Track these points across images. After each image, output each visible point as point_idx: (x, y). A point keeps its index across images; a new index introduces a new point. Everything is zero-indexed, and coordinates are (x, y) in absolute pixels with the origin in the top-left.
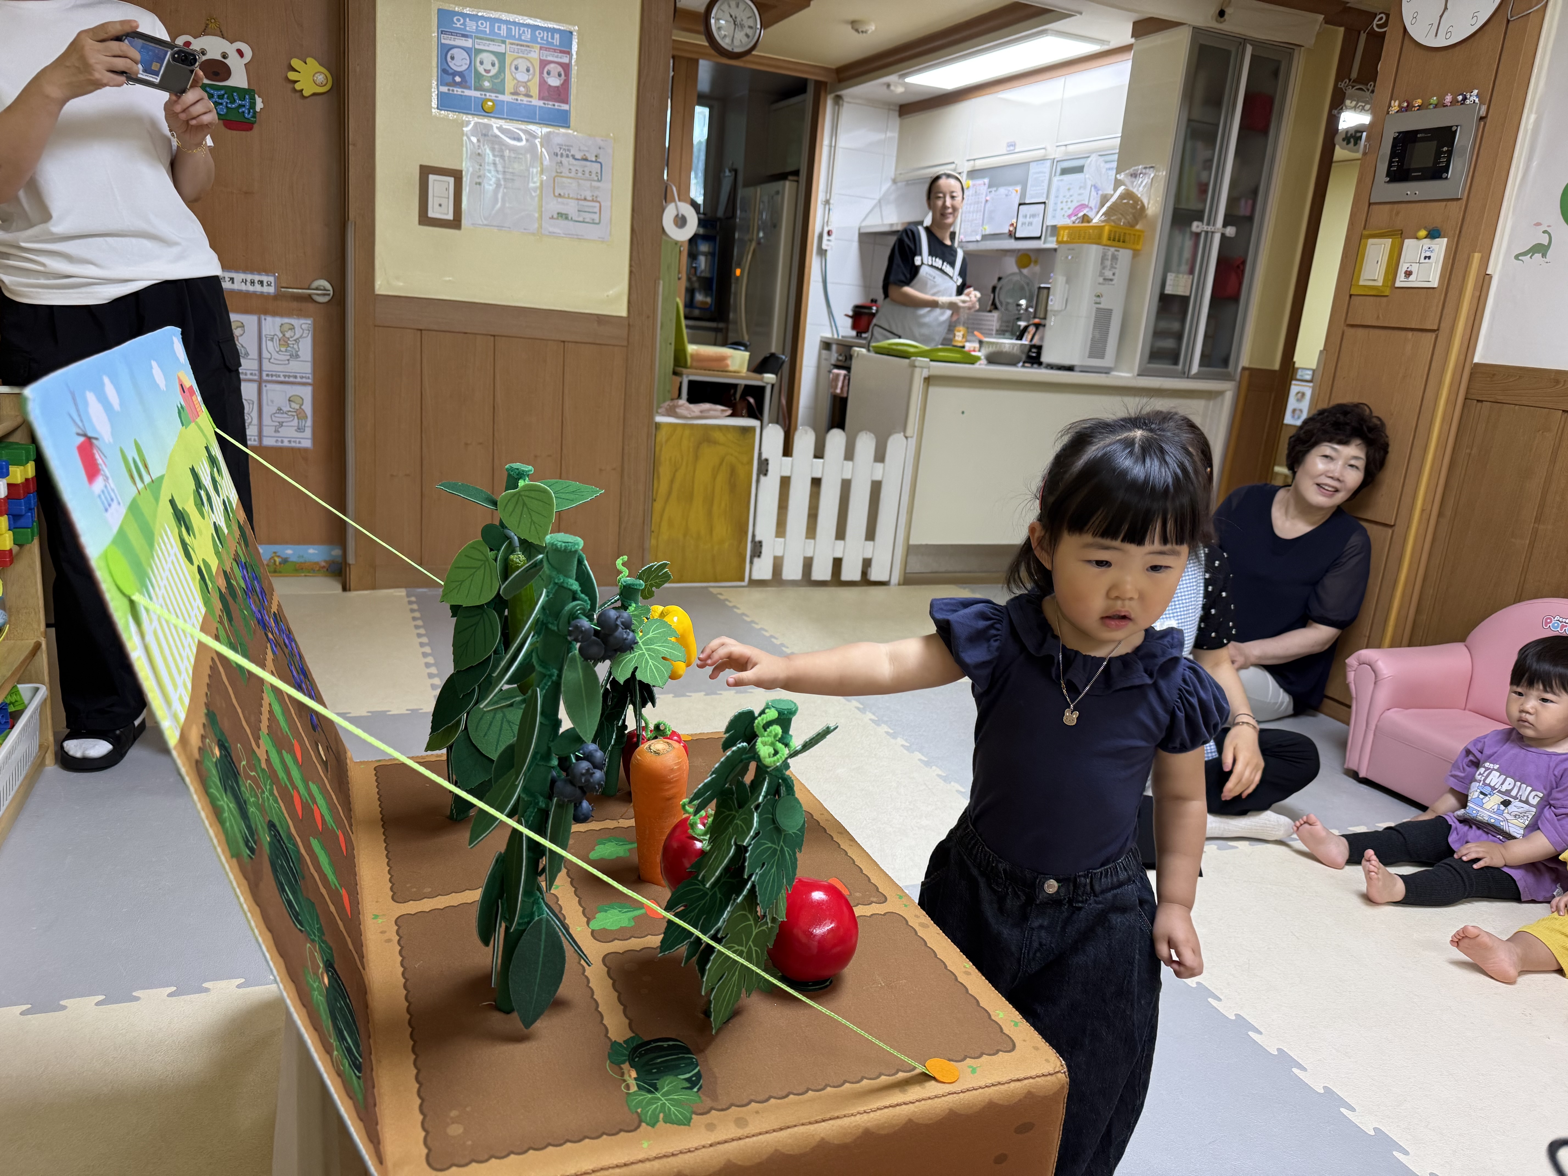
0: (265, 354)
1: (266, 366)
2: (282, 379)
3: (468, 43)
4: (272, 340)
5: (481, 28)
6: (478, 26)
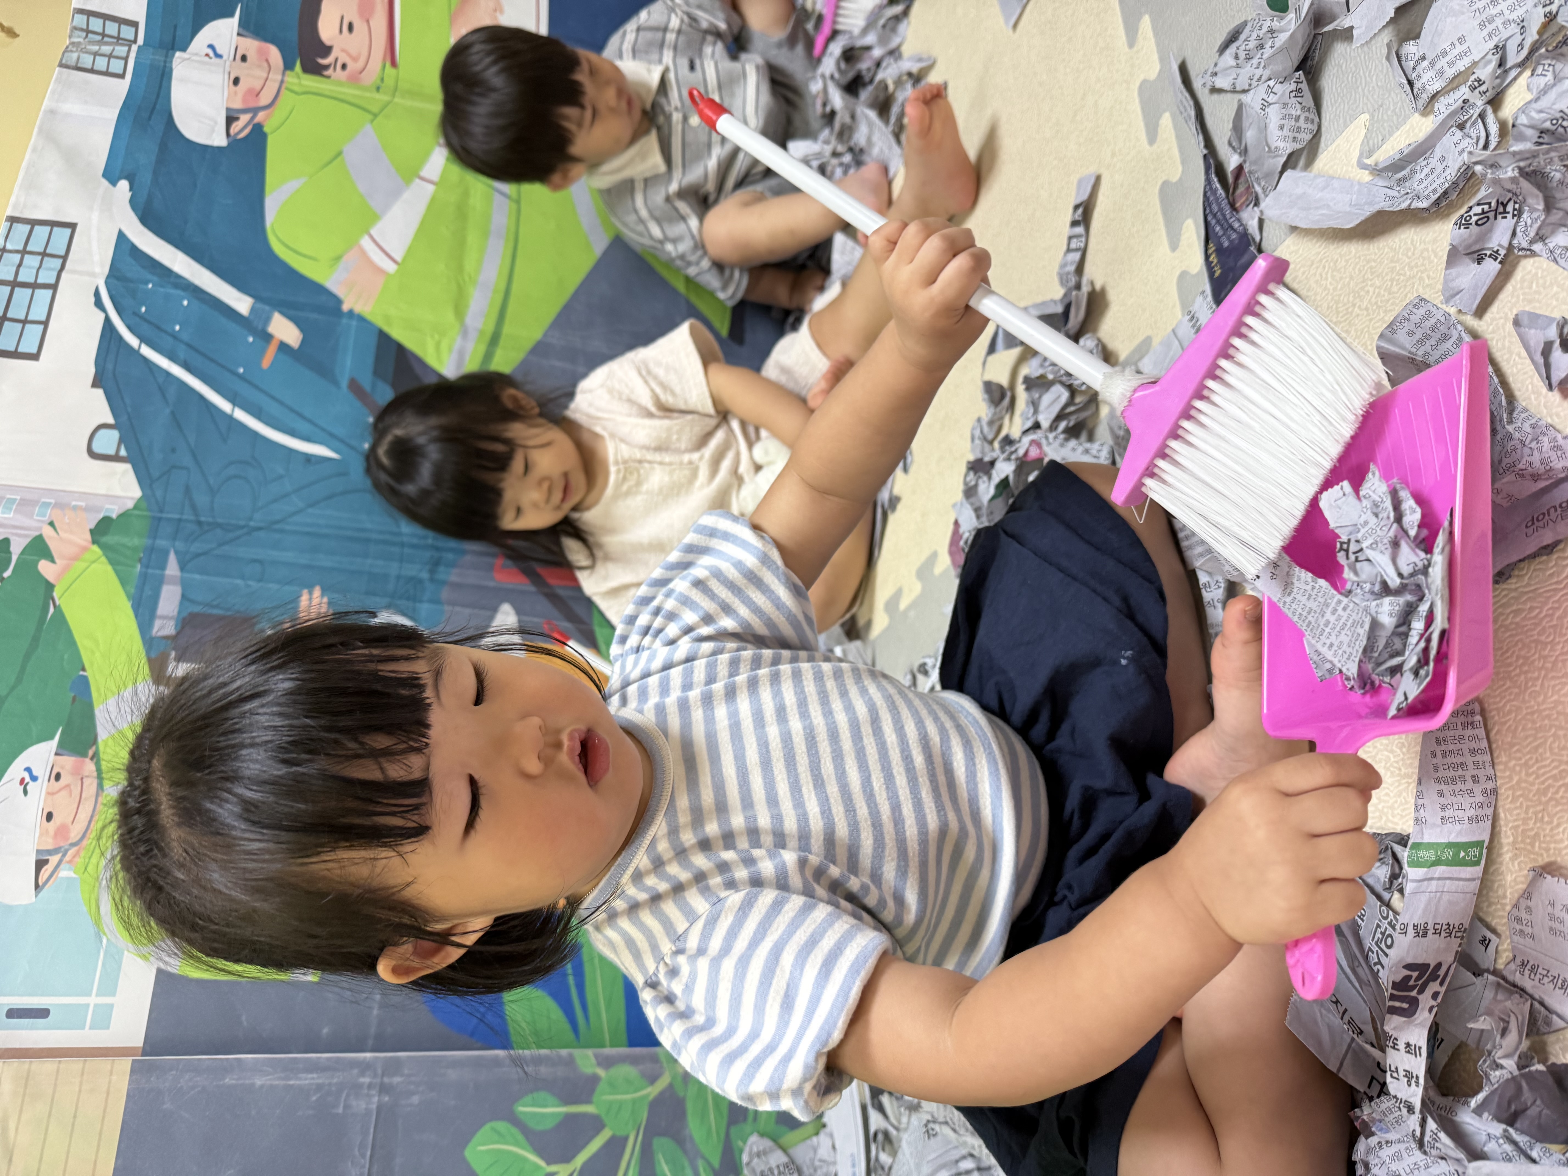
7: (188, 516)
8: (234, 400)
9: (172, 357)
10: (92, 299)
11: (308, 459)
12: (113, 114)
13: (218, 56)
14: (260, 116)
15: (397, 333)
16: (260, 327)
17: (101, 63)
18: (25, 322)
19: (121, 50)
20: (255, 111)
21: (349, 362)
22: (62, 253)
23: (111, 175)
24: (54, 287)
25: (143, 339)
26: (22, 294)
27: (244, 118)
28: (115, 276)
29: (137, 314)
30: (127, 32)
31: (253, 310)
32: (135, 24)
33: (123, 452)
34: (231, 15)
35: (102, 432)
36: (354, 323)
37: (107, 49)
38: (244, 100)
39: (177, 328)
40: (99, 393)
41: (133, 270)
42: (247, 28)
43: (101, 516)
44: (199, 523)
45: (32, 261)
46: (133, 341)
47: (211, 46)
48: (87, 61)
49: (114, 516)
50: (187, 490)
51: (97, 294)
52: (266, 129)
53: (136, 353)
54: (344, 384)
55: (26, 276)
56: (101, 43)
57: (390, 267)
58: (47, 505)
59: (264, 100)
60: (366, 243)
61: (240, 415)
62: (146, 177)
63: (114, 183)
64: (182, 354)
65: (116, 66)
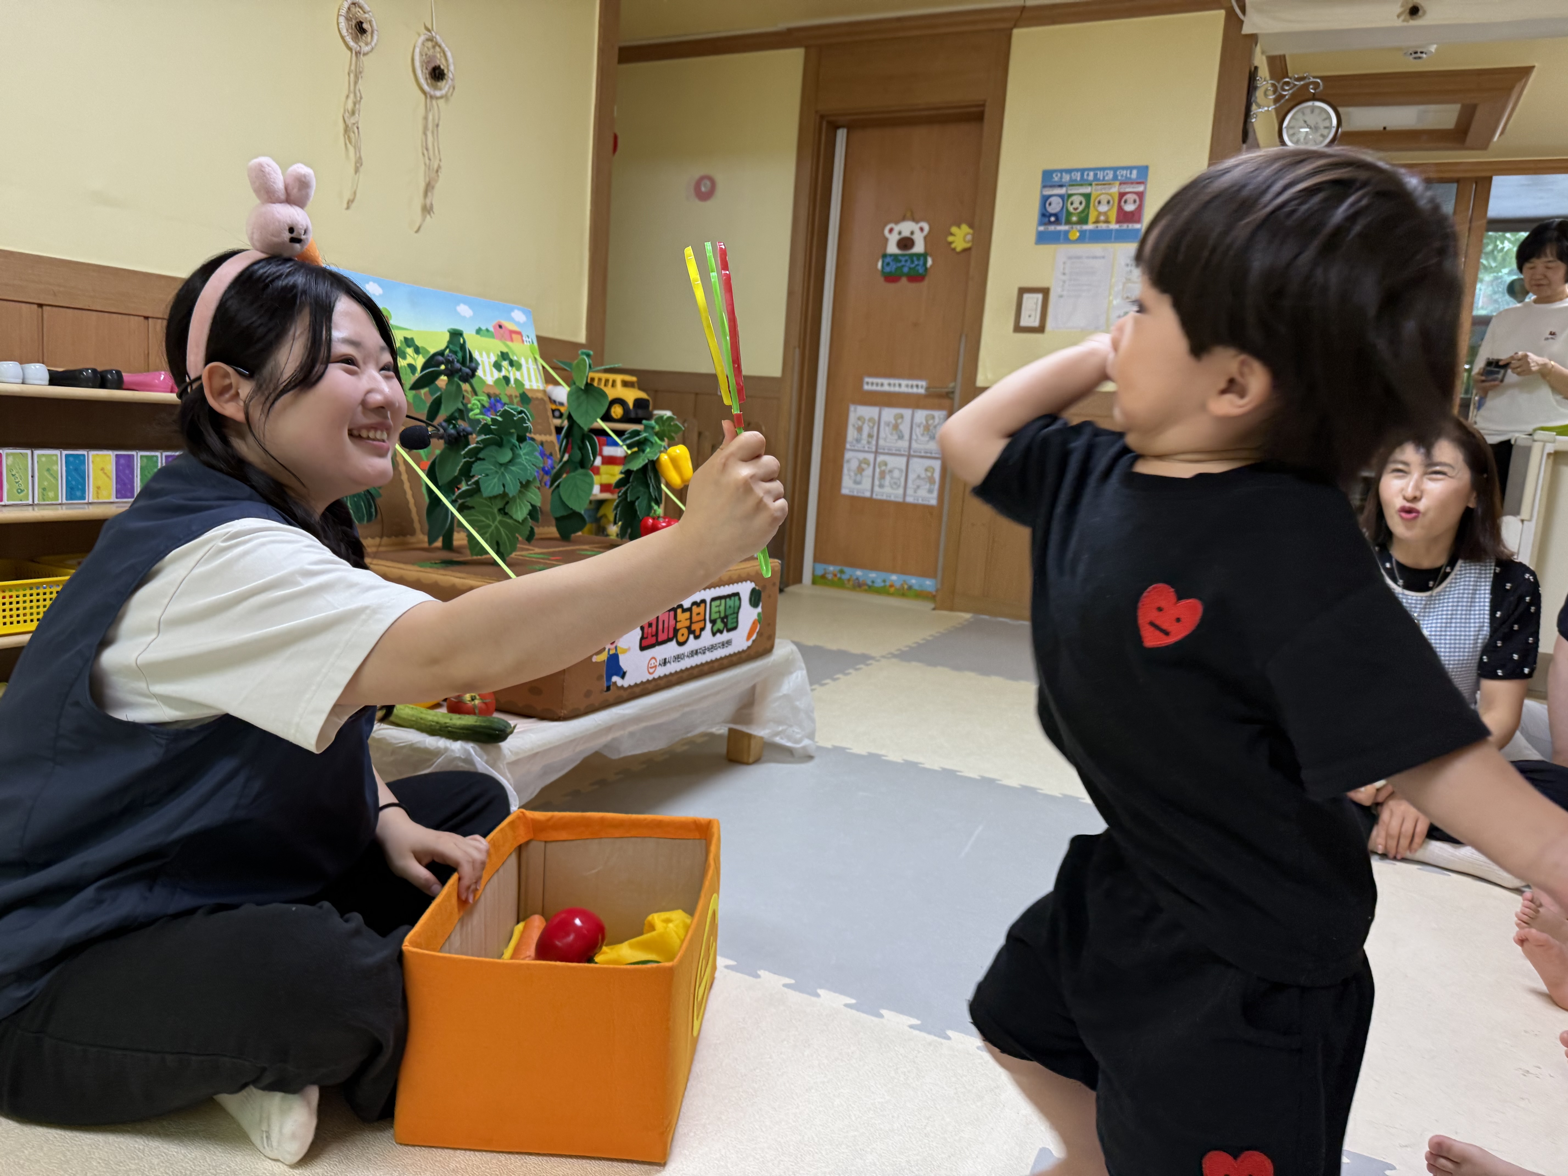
0: (914, 437)
1: (914, 445)
2: (923, 454)
3: (1062, 191)
4: (919, 426)
5: (1074, 178)
6: (1071, 177)
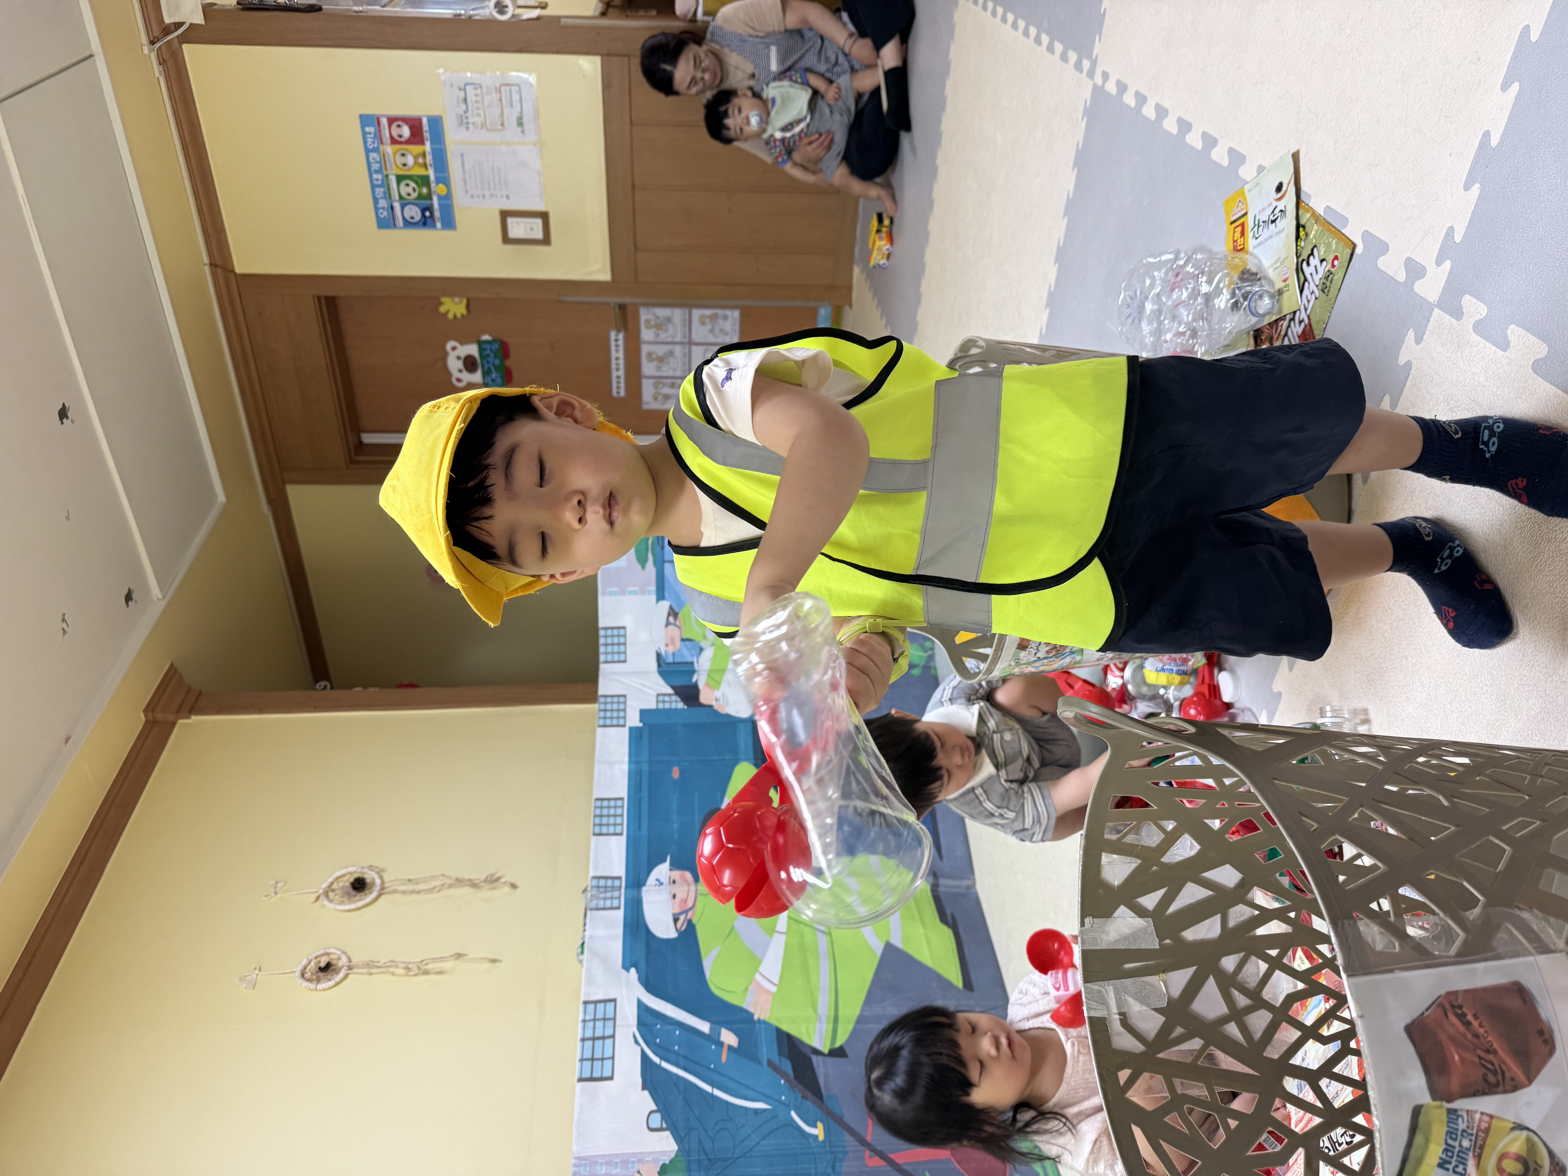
0: (670, 339)
1: (678, 339)
2: (687, 329)
3: (397, 206)
4: (658, 336)
5: (381, 195)
6: (381, 198)
7: (703, 1157)
8: (713, 1084)
9: (677, 1065)
10: (633, 1040)
11: (756, 1111)
12: (619, 931)
13: (661, 884)
14: (690, 914)
15: (785, 1027)
16: (717, 1039)
17: (608, 903)
18: (603, 1059)
19: (616, 894)
20: (686, 912)
21: (765, 1050)
22: (612, 1016)
23: (626, 967)
24: (613, 1036)
25: (662, 1058)
26: (599, 1043)
27: (682, 918)
28: (641, 1024)
29: (655, 1044)
30: (617, 883)
31: (711, 1029)
32: (619, 878)
33: (664, 1126)
34: (665, 861)
35: (652, 1116)
36: (763, 1026)
37: (609, 895)
38: (680, 906)
39: (676, 1048)
40: (646, 1093)
41: (649, 1019)
42: (674, 866)
43: (661, 1164)
44: (710, 1160)
45: (599, 1024)
46: (656, 1059)
47: (657, 880)
48: (601, 904)
49: (667, 1162)
50: (700, 1141)
51: (634, 1036)
52: (694, 921)
53: (659, 1067)
54: (765, 1063)
55: (598, 1033)
56: (605, 892)
57: (774, 989)
58: (633, 1162)
59: (690, 904)
60: (758, 977)
61: (718, 1093)
62: (642, 964)
63: (628, 970)
64: (682, 1062)
65: (615, 903)
